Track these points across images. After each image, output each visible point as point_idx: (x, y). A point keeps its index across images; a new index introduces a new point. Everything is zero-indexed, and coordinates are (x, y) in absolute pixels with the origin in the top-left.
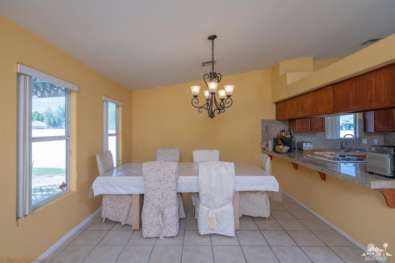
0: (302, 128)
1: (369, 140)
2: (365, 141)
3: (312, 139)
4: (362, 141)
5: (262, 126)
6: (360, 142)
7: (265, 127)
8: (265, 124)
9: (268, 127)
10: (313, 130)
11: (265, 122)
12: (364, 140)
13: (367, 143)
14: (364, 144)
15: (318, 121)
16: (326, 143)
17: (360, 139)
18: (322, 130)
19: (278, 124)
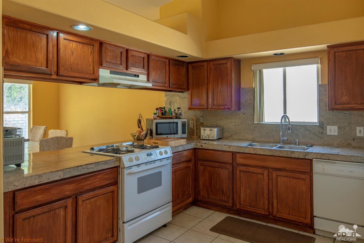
1: (344, 128)
2: (333, 130)
3: (231, 123)
4: (327, 129)
5: (165, 102)
7: (169, 102)
8: (169, 99)
9: (172, 102)
10: (214, 107)
11: (168, 96)
12: (331, 127)
13: (338, 133)
15: (220, 91)
16: (254, 130)
17: (322, 125)
18: (226, 107)
19: (184, 98)
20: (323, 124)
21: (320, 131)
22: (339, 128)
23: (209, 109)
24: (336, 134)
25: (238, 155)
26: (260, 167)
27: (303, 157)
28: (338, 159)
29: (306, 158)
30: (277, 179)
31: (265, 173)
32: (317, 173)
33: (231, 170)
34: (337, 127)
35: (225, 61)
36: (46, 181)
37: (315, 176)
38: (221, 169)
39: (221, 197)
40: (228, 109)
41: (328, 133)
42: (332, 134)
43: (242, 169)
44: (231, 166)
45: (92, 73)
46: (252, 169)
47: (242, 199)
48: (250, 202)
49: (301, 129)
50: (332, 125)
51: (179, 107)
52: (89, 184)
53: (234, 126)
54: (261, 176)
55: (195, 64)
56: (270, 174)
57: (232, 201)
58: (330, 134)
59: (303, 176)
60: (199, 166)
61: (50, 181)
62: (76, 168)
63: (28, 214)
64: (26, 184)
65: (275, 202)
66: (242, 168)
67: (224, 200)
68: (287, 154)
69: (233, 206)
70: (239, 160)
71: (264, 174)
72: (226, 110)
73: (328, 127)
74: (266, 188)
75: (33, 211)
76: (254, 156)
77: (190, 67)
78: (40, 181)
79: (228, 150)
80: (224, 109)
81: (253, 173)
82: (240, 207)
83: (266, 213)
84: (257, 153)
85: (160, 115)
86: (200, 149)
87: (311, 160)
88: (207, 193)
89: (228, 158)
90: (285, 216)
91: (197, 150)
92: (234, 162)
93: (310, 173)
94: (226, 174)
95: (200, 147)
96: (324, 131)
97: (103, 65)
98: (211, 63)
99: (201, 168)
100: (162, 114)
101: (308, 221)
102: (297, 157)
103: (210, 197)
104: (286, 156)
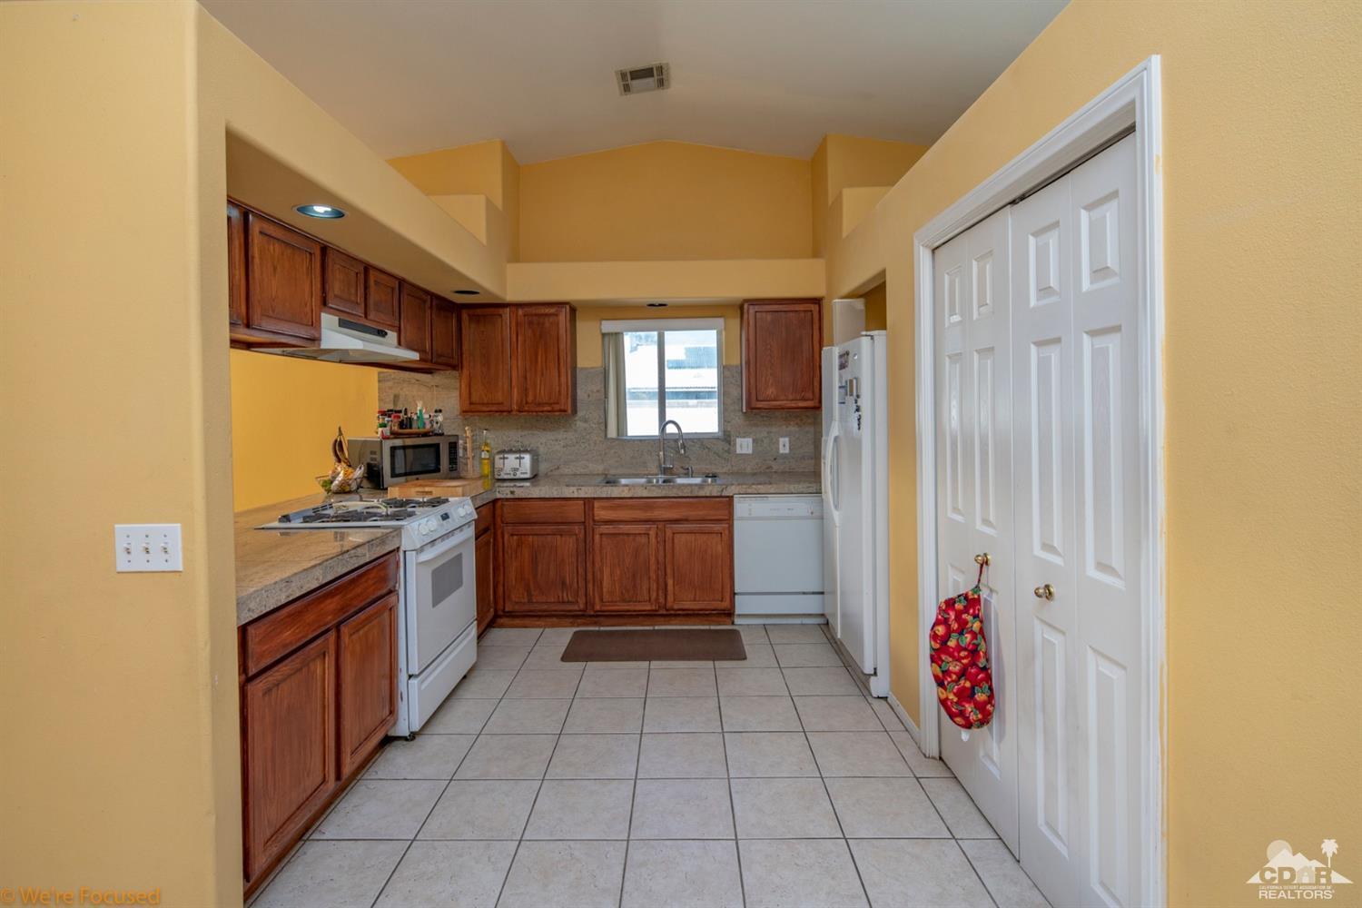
0: (485, 401)
1: (762, 441)
2: (744, 445)
3: (557, 440)
4: (735, 444)
5: (379, 396)
6: (729, 449)
7: (392, 397)
8: (391, 388)
9: (401, 399)
10: (526, 408)
11: (388, 380)
12: (742, 439)
13: (753, 450)
14: (742, 455)
15: (542, 374)
16: (606, 454)
17: (726, 437)
18: (557, 407)
19: (437, 386)
20: (729, 436)
21: (726, 449)
22: (754, 441)
23: (514, 413)
24: (750, 451)
25: (596, 504)
26: (640, 521)
27: (719, 494)
28: (771, 491)
29: (723, 494)
30: (673, 539)
31: (651, 533)
32: (741, 519)
33: (582, 536)
34: (750, 440)
35: (552, 310)
36: (298, 594)
37: (736, 524)
38: (559, 537)
39: (560, 595)
40: (561, 411)
41: (738, 451)
42: (744, 452)
43: (606, 531)
44: (583, 527)
45: (310, 323)
46: (625, 528)
47: (605, 590)
48: (622, 593)
49: (694, 446)
50: (744, 437)
51: (438, 409)
52: (359, 595)
53: (564, 447)
54: (643, 540)
55: (479, 311)
56: (659, 533)
57: (584, 598)
58: (741, 452)
59: (717, 527)
60: (506, 536)
61: (303, 592)
62: (340, 557)
63: (270, 679)
64: (267, 605)
65: (670, 582)
66: (605, 529)
67: (566, 599)
68: (691, 492)
69: (587, 608)
70: (601, 514)
71: (648, 534)
72: (557, 413)
73: (739, 441)
74: (653, 560)
75: (277, 671)
76: (630, 502)
77: (465, 316)
78: (287, 594)
79: (576, 495)
80: (553, 411)
81: (628, 534)
82: (603, 606)
83: (654, 608)
84: (636, 496)
85: (396, 428)
86: (507, 500)
87: (731, 498)
88: (526, 594)
89: (576, 513)
90: (687, 605)
91: (499, 503)
92: (587, 517)
93: (729, 520)
94: (571, 545)
95: (509, 496)
96: (731, 447)
97: (330, 305)
98: (520, 312)
99: (509, 541)
100: (402, 425)
101: (726, 604)
102: (708, 494)
103: (534, 600)
104: (690, 495)
